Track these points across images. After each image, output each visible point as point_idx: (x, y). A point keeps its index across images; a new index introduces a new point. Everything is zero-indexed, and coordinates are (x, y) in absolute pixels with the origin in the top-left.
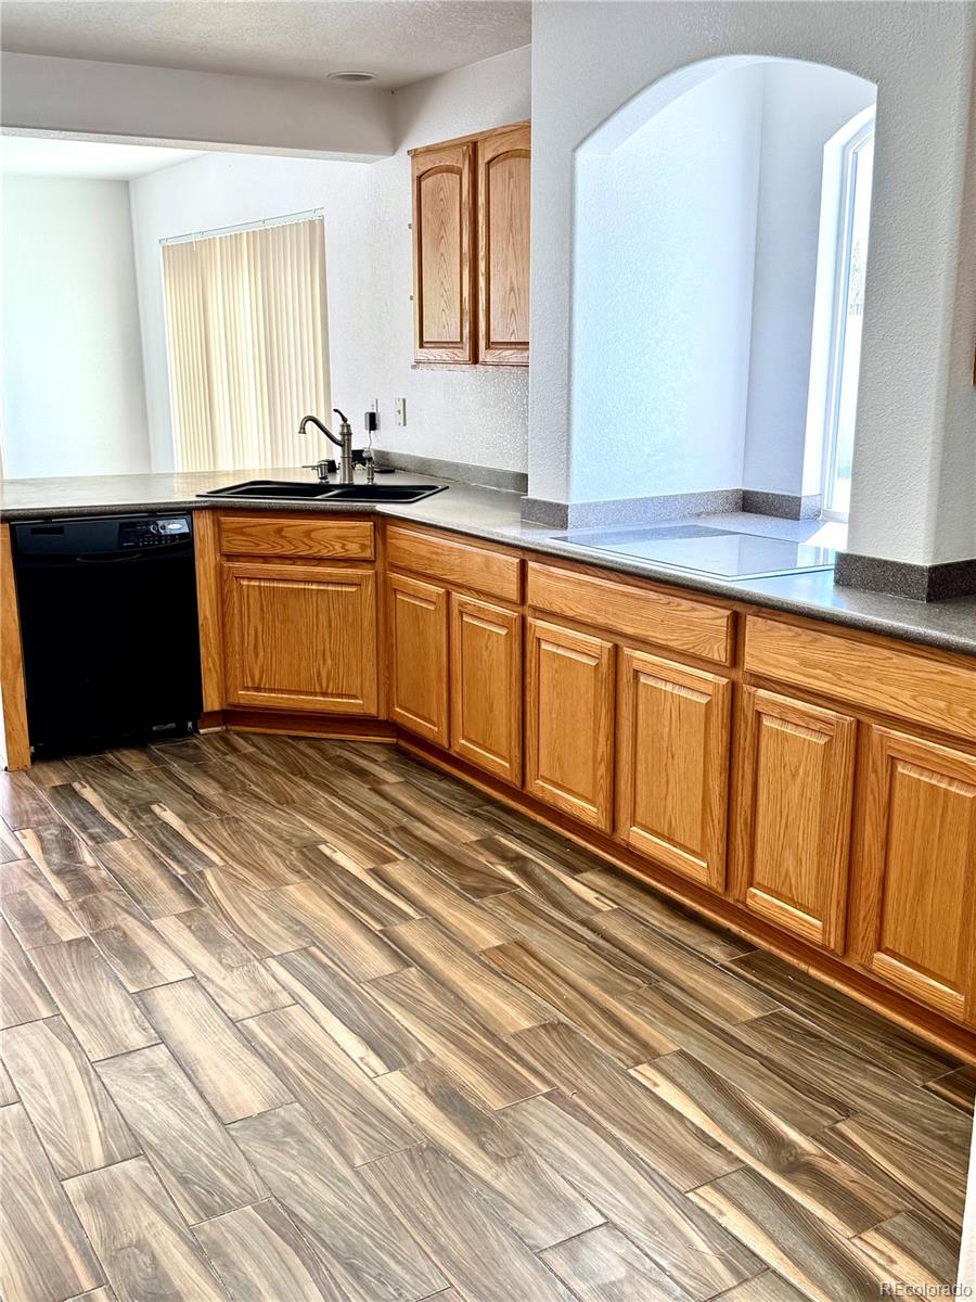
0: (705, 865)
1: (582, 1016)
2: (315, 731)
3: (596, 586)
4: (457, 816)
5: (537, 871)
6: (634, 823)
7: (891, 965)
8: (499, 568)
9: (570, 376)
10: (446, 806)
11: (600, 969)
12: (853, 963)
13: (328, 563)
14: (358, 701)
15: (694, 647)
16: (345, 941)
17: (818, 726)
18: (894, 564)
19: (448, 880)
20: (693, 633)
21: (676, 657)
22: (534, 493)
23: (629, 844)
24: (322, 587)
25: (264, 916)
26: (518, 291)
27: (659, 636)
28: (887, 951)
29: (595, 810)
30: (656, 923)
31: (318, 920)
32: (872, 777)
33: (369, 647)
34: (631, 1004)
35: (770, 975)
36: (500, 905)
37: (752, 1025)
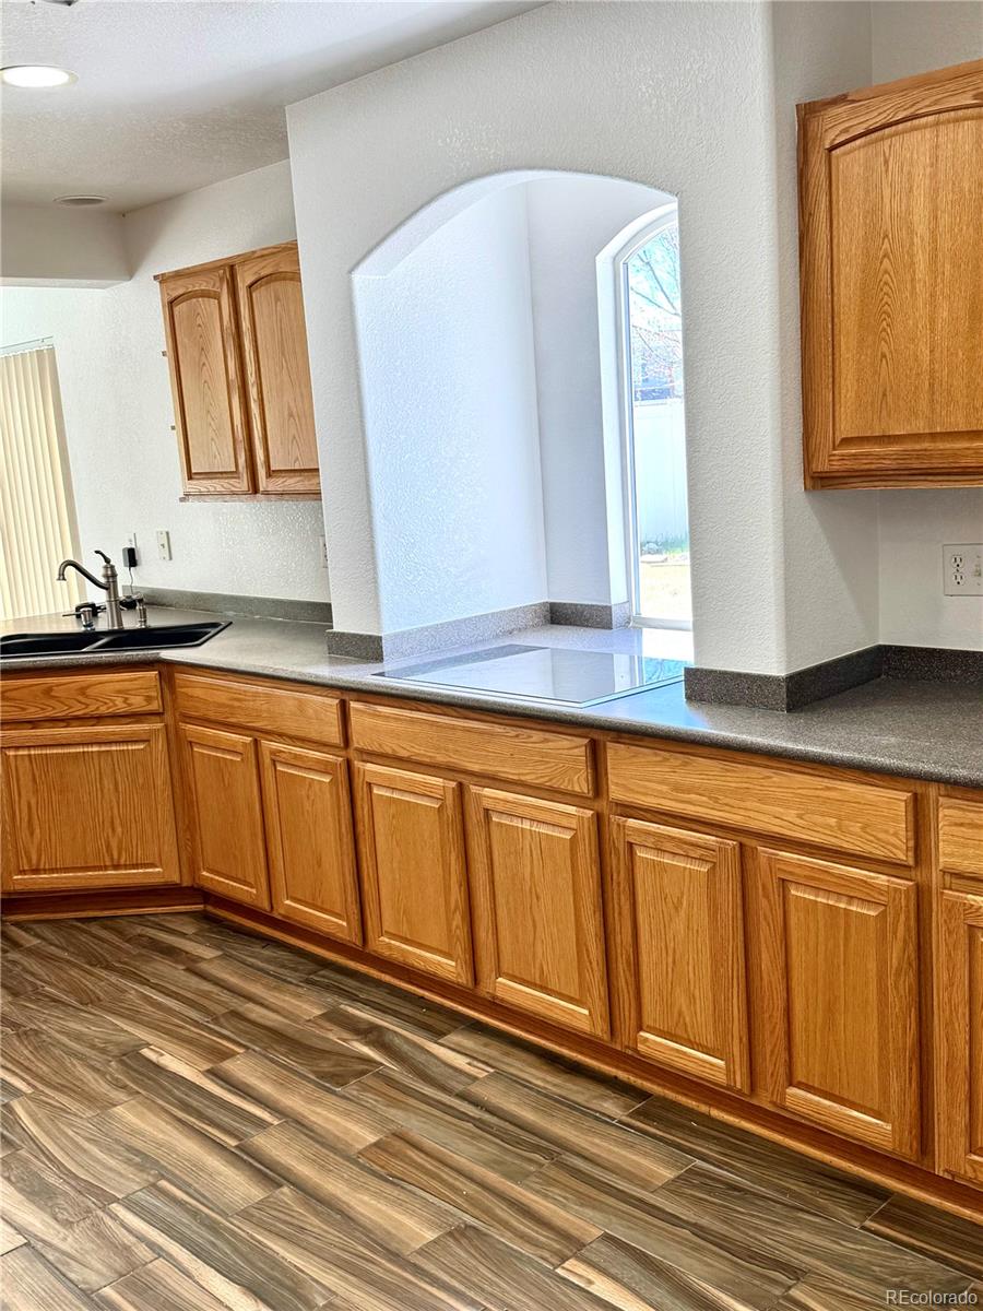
0: (586, 1012)
1: (487, 1211)
2: (106, 909)
3: (433, 724)
4: (292, 987)
5: (397, 1041)
6: (499, 974)
7: (806, 1100)
8: (316, 711)
9: (369, 502)
10: (275, 977)
11: (491, 1149)
12: (764, 1101)
13: (109, 720)
14: (157, 870)
15: (550, 780)
16: (199, 1167)
17: (698, 853)
18: (747, 676)
19: (300, 1069)
20: (549, 765)
21: (530, 792)
22: (340, 625)
23: (494, 997)
24: (103, 748)
25: (94, 1150)
26: (301, 417)
27: (509, 771)
28: (799, 1085)
29: (453, 964)
30: (539, 1083)
31: (160, 1145)
32: (764, 902)
33: (164, 811)
34: (538, 1187)
35: (670, 1125)
36: (365, 1090)
37: (671, 1188)
